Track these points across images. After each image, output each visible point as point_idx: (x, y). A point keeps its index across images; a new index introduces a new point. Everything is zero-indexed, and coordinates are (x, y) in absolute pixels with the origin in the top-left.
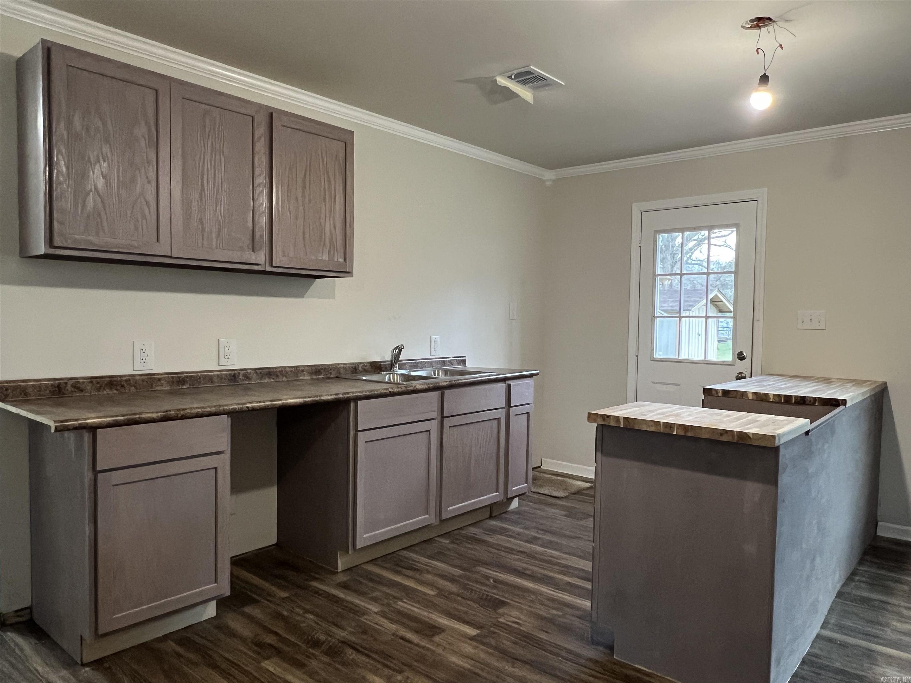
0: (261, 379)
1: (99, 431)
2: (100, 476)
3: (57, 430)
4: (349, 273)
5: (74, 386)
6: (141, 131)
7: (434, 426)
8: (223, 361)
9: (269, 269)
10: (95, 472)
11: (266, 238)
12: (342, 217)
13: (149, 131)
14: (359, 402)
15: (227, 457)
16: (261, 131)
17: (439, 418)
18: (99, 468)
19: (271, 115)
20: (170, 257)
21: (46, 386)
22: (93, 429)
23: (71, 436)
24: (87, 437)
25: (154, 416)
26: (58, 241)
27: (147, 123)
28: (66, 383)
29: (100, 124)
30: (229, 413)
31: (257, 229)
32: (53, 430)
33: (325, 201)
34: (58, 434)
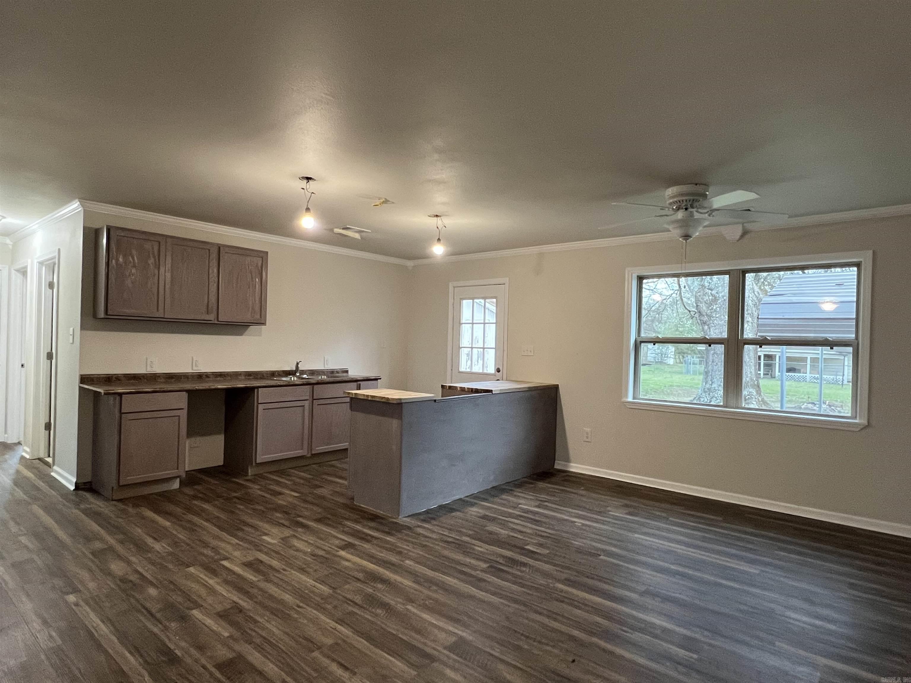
0: (216, 377)
1: (123, 395)
2: (123, 415)
3: (105, 394)
4: (264, 324)
5: (116, 378)
6: (151, 261)
7: (307, 404)
8: (195, 368)
9: (216, 322)
10: (121, 413)
11: (215, 307)
12: (260, 295)
13: (155, 260)
14: (260, 389)
15: (185, 412)
16: (214, 255)
17: (311, 399)
18: (123, 411)
19: (219, 248)
20: (164, 318)
21: (103, 378)
22: (120, 395)
23: (111, 398)
24: (118, 398)
25: (149, 390)
26: (110, 312)
27: (154, 257)
28: (112, 377)
29: (131, 259)
30: (187, 391)
31: (210, 303)
32: (103, 394)
33: (249, 287)
34: (106, 396)
